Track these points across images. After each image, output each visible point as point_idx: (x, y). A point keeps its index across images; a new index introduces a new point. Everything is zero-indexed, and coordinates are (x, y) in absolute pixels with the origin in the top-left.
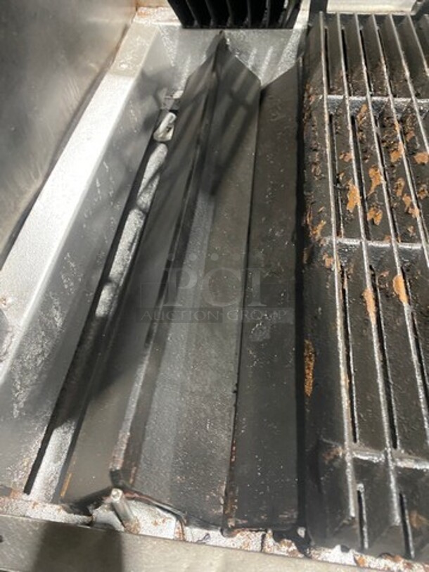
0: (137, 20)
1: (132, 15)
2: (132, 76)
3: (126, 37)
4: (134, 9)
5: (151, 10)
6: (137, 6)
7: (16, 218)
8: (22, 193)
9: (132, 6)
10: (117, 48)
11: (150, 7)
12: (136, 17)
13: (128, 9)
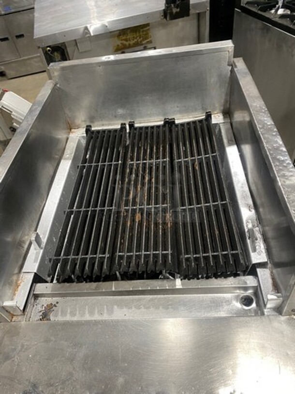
0: (71, 135)
1: (69, 133)
2: (70, 159)
3: (68, 144)
4: (69, 130)
5: (76, 130)
6: (71, 130)
7: (40, 213)
8: (41, 206)
9: (68, 129)
10: (65, 149)
11: (75, 129)
12: (71, 133)
13: (67, 131)
